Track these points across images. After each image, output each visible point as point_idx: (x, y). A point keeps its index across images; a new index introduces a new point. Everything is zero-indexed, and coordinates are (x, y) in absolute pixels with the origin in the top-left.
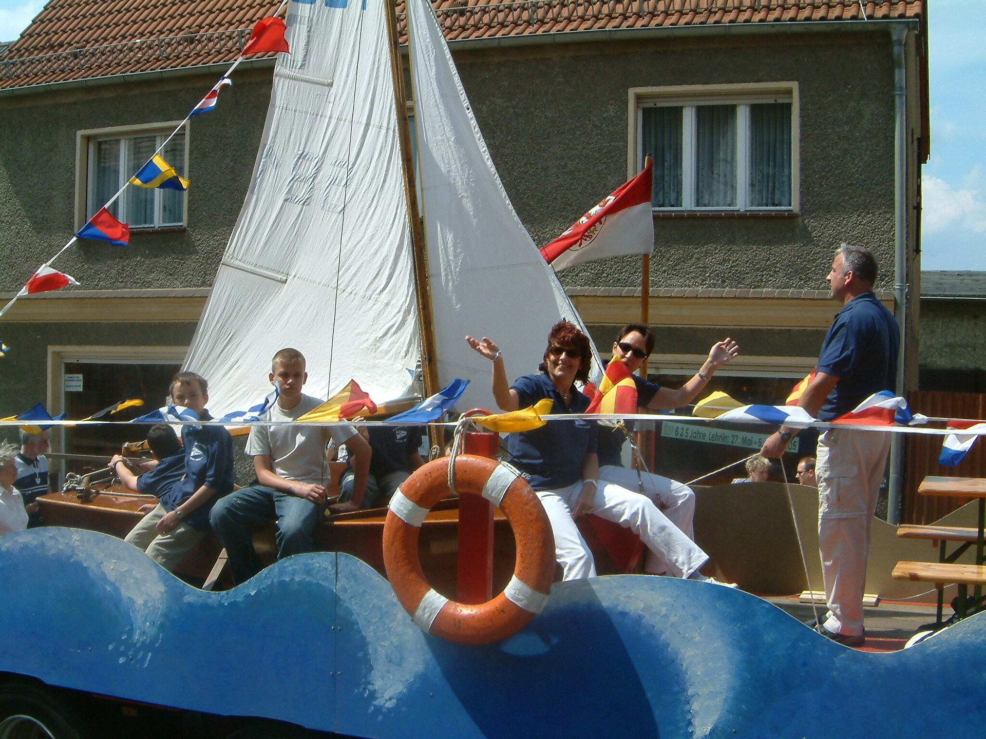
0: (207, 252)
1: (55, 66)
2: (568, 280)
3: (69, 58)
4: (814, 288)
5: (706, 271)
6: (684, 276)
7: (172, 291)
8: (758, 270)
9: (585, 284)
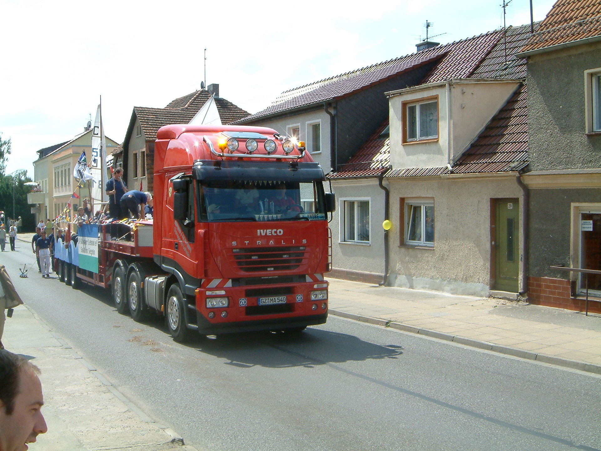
1: (568, 32)
3: (577, 27)
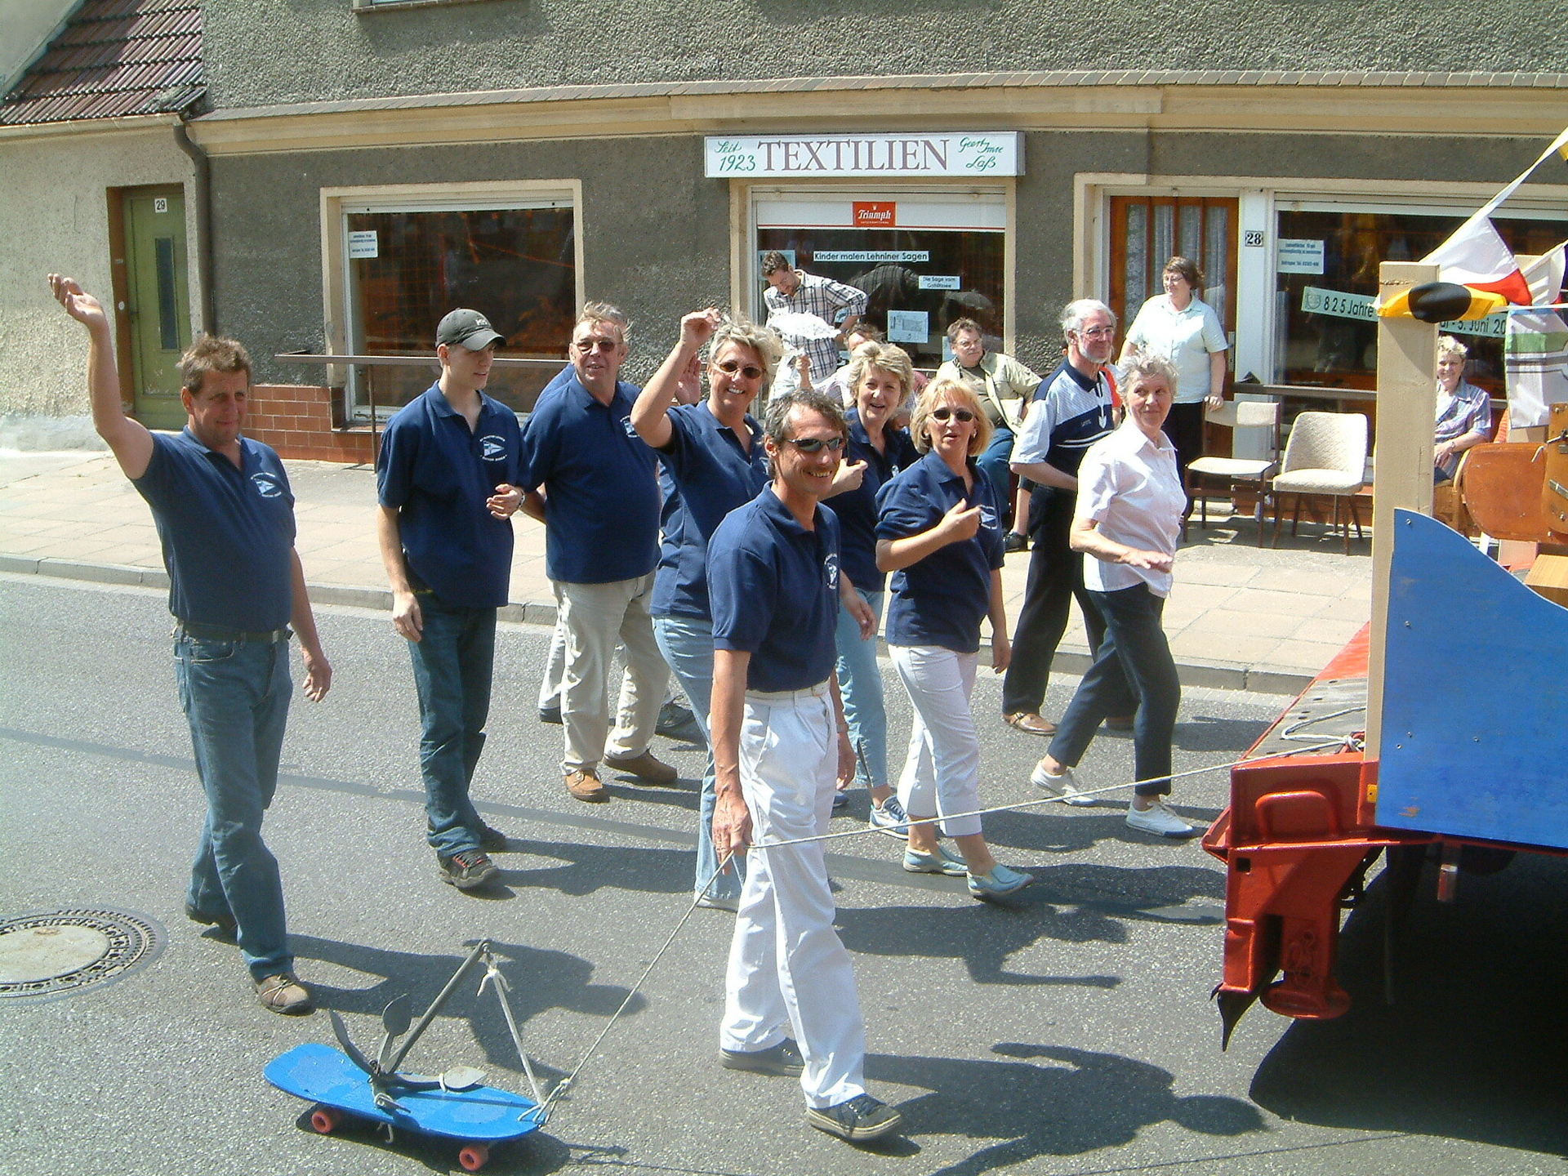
0: (568, 29)
2: (1149, 59)
4: (1556, 69)
5: (1375, 43)
6: (1339, 52)
7: (513, 94)
8: (1462, 40)
9: (1178, 66)
